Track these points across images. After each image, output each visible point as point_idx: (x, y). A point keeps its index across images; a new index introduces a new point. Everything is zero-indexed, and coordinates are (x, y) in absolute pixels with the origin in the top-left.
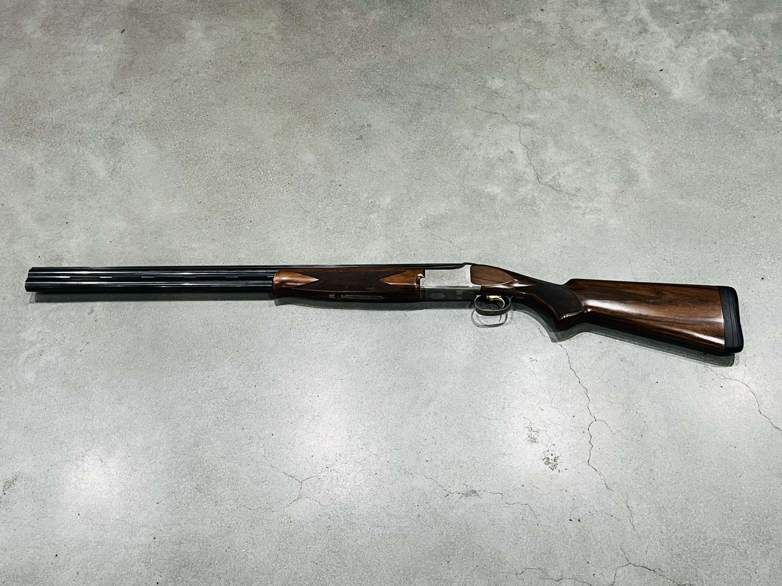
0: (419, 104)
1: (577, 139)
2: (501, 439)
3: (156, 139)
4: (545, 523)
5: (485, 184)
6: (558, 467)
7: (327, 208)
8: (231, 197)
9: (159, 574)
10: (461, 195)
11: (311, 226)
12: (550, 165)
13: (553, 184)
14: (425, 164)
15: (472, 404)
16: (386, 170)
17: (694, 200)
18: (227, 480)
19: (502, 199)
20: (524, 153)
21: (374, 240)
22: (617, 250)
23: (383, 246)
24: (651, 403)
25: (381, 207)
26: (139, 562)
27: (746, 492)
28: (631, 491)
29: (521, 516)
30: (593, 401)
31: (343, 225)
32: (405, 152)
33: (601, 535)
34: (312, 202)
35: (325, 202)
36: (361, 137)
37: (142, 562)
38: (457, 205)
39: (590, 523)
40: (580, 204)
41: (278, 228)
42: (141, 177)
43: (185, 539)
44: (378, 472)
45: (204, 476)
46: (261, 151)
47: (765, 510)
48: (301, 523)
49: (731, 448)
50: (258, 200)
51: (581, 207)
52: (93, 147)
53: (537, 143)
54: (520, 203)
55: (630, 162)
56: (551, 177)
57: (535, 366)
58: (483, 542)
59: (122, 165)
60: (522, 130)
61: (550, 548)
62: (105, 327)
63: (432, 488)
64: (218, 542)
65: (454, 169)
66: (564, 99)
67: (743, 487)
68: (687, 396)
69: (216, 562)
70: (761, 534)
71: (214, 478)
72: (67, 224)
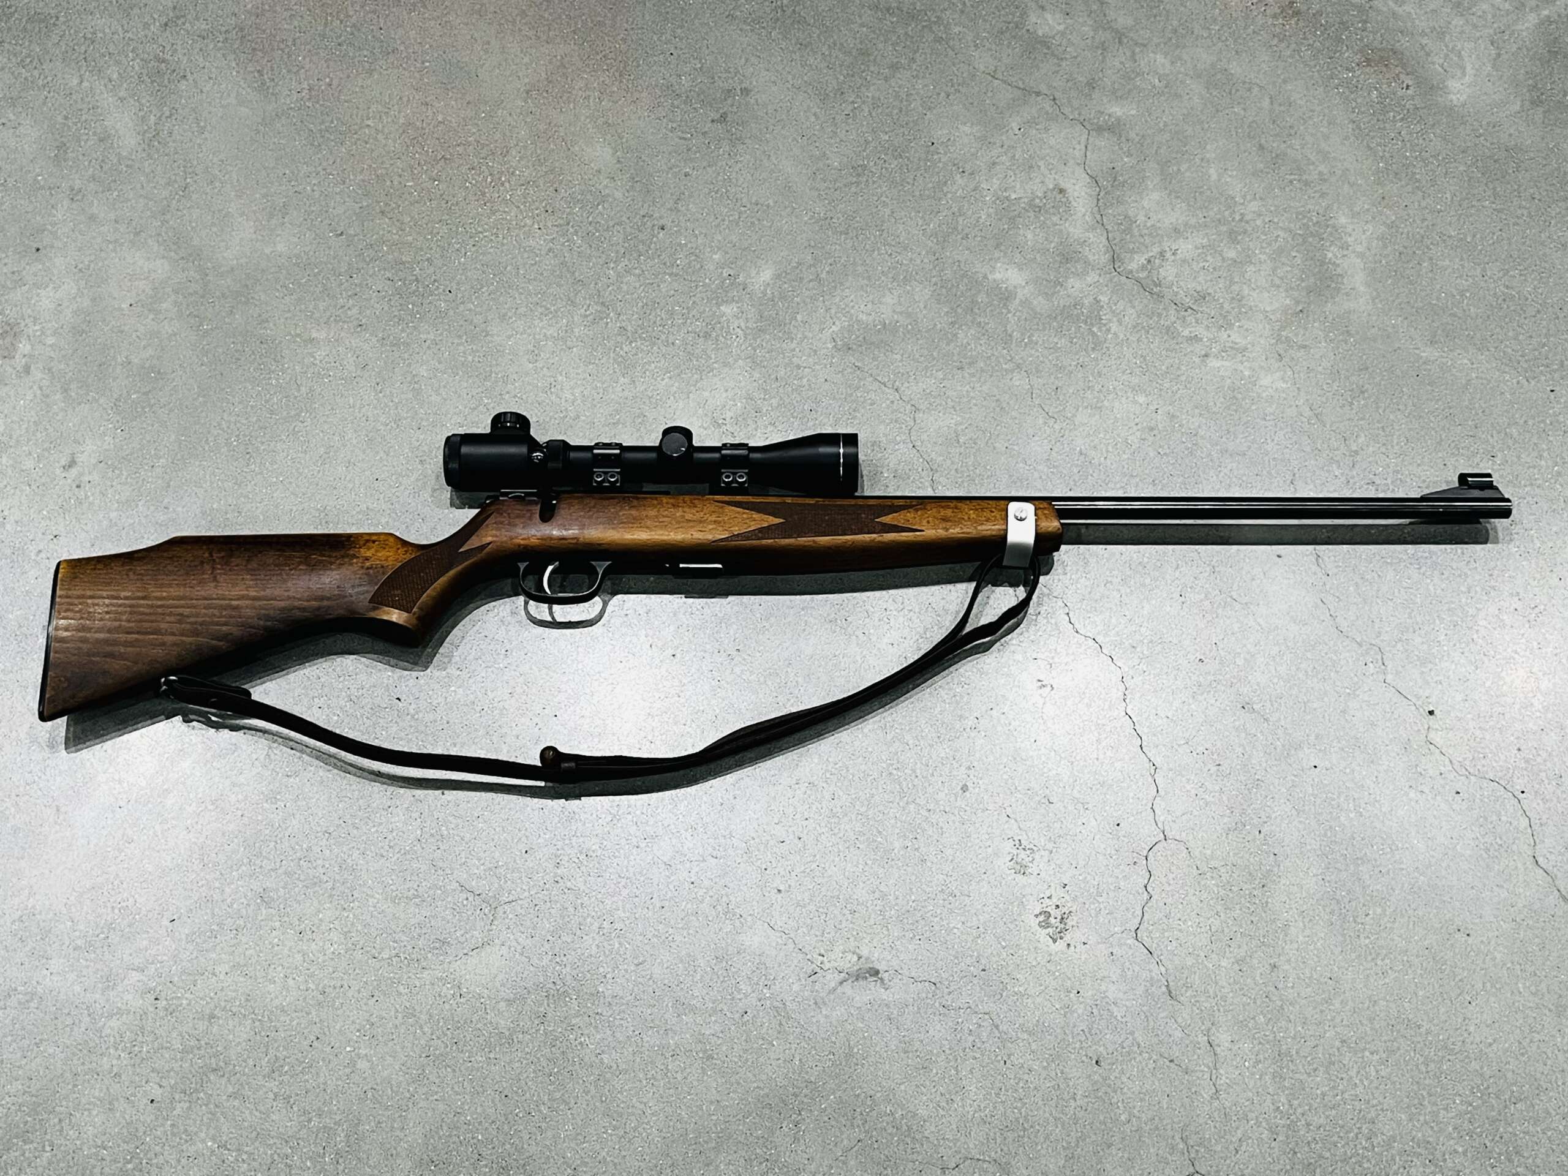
0: (864, 53)
1: (1214, 177)
2: (951, 858)
3: (259, 71)
4: (1021, 1061)
5: (991, 259)
6: (1068, 937)
7: (625, 280)
8: (411, 228)
9: (158, 1080)
10: (934, 280)
11: (586, 316)
12: (1146, 231)
13: (1145, 278)
14: (860, 198)
15: (895, 772)
16: (771, 202)
17: (1459, 351)
18: (330, 885)
19: (1025, 303)
20: (1091, 196)
21: (726, 364)
22: (1269, 448)
23: (743, 384)
24: (1294, 812)
25: (749, 290)
26: (117, 1049)
27: (1478, 1040)
28: (1222, 1009)
29: (971, 1039)
30: (1167, 793)
31: (658, 323)
32: (821, 165)
33: (1142, 1100)
34: (594, 260)
35: (623, 264)
36: (723, 118)
37: (123, 1051)
38: (922, 305)
39: (1122, 1072)
40: (1200, 331)
41: (509, 314)
42: (215, 160)
43: (224, 1009)
44: (666, 904)
45: (280, 871)
46: (492, 126)
47: (1515, 1084)
48: (482, 1000)
49: (1457, 935)
50: (472, 242)
51: (1201, 339)
52: (115, 76)
53: (1122, 175)
54: (1065, 315)
55: (1328, 244)
56: (1143, 261)
57: (1047, 699)
58: (879, 1089)
59: (174, 125)
60: (1091, 140)
61: (1026, 1119)
62: (97, 502)
63: (782, 954)
64: (295, 1023)
65: (927, 217)
66: (1199, 77)
67: (1472, 1029)
68: (1377, 805)
69: (286, 1068)
70: (1497, 1138)
71: (302, 878)
72: (37, 254)
